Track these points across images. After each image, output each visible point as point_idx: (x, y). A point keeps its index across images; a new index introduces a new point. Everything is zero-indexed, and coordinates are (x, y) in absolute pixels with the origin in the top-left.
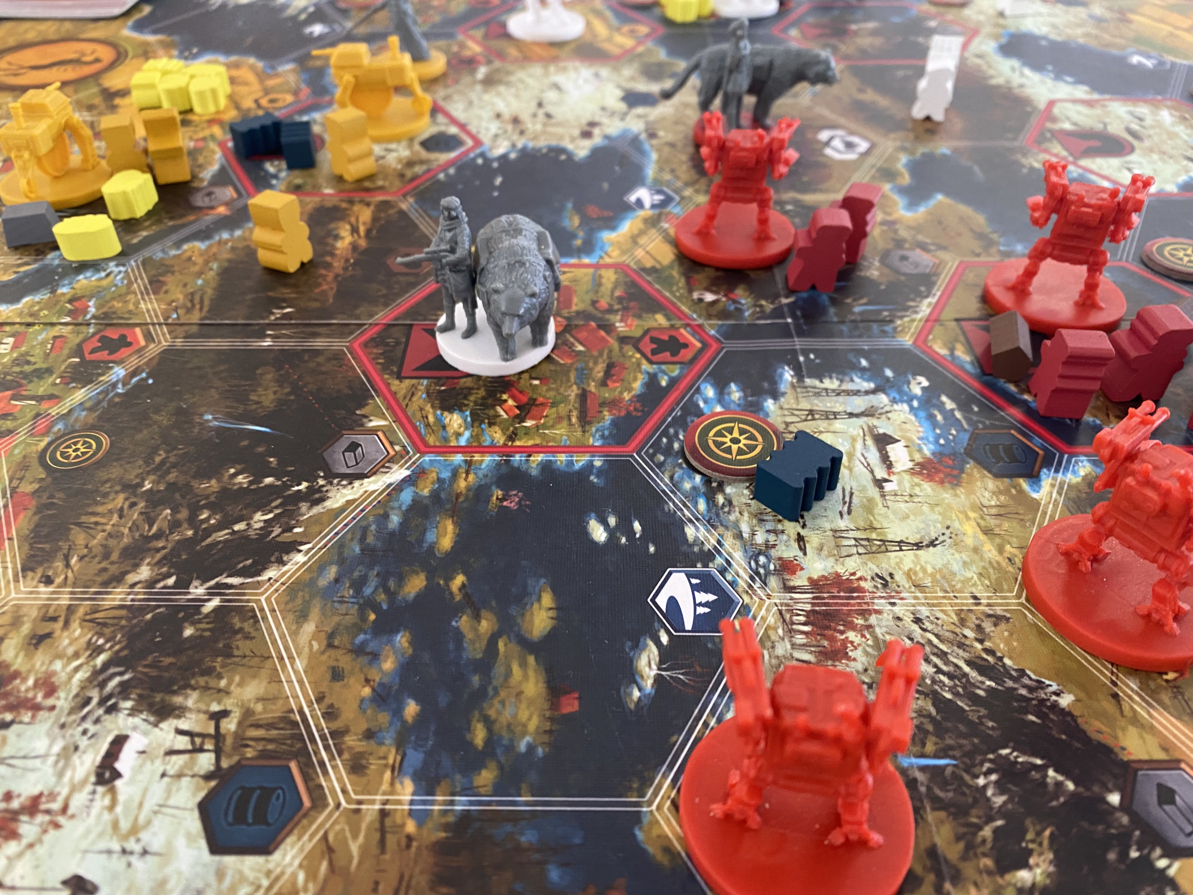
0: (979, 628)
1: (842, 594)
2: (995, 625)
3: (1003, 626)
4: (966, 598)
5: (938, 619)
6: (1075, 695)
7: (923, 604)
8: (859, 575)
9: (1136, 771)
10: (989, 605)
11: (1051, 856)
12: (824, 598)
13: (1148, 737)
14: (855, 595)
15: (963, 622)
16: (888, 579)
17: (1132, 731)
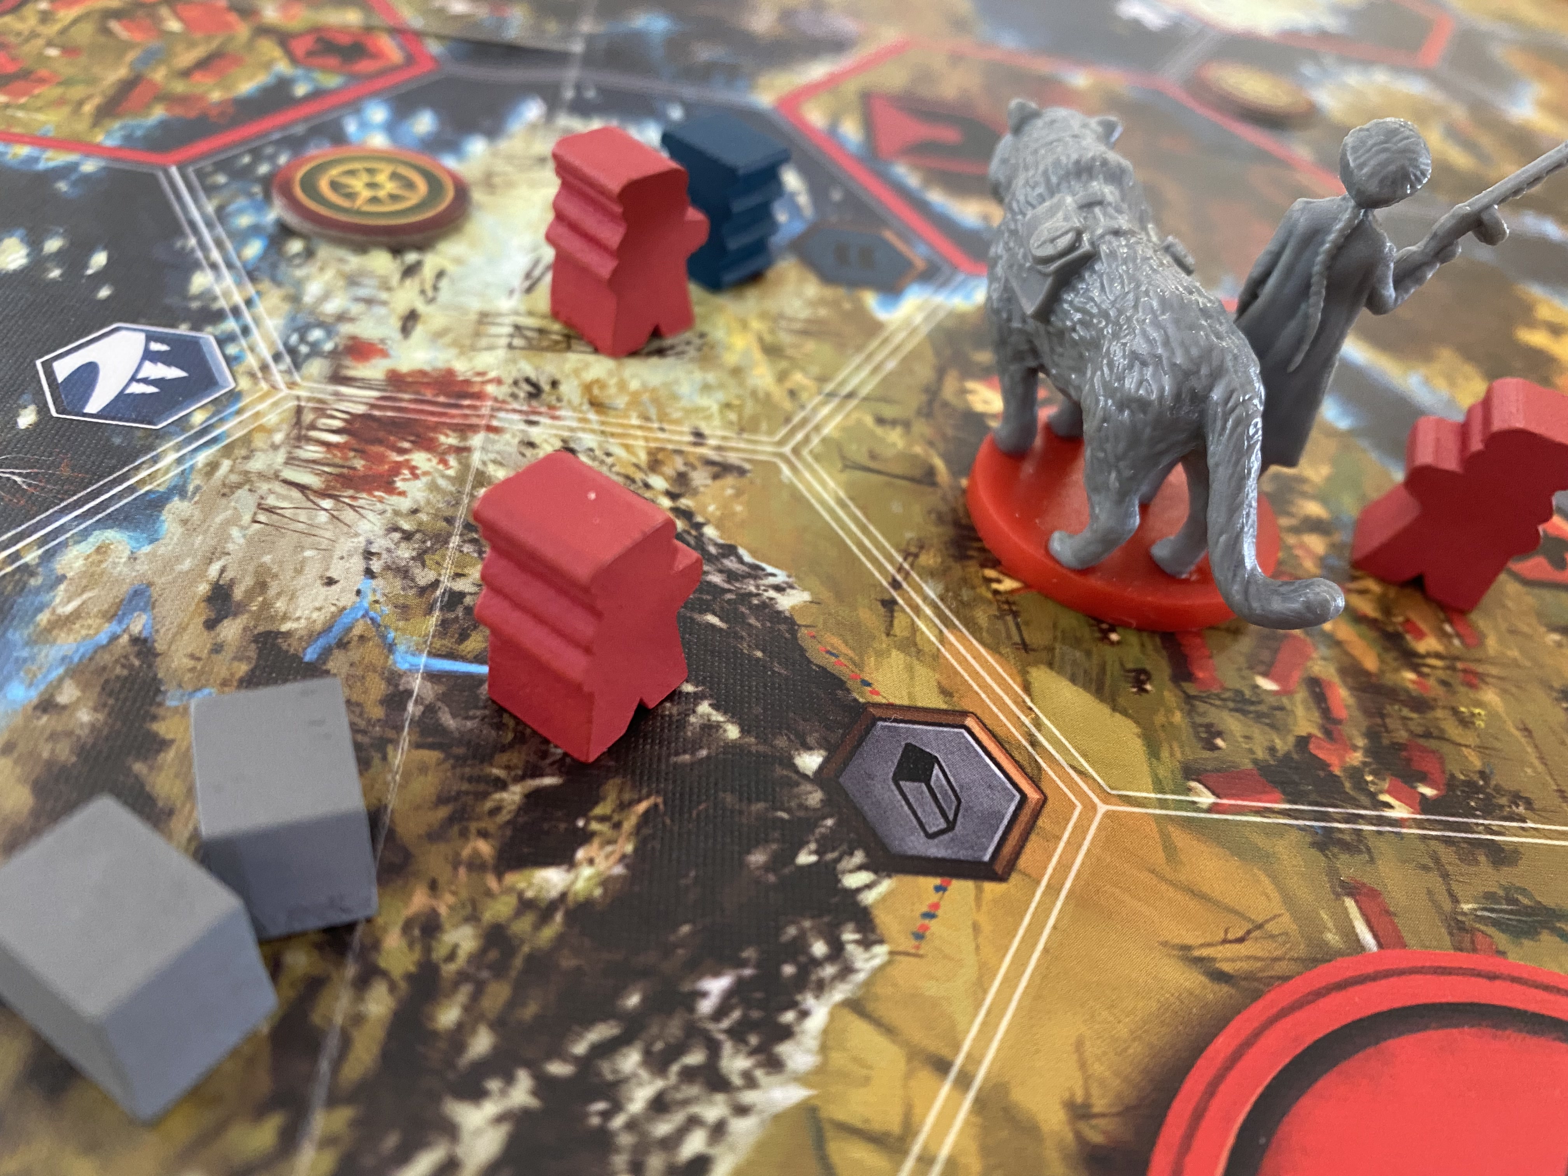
0: (682, 478)
1: (442, 399)
2: (716, 477)
3: (730, 480)
4: (681, 433)
5: (608, 454)
6: (812, 594)
7: (593, 431)
8: (492, 374)
9: (875, 720)
10: (719, 448)
11: (629, 848)
12: (401, 400)
13: (921, 671)
14: (467, 402)
15: (655, 464)
16: (546, 387)
17: (897, 658)
